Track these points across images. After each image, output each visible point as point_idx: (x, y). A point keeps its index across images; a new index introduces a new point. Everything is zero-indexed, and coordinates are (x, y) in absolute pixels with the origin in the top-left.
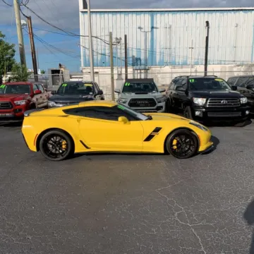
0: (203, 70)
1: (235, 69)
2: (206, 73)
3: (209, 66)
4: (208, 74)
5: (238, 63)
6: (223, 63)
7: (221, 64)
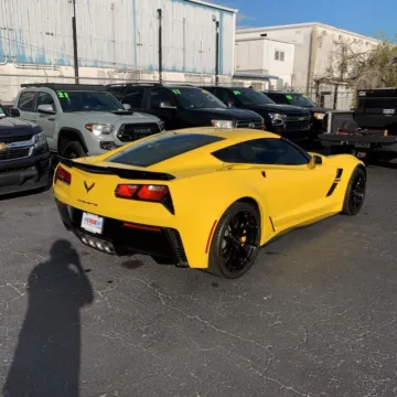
0: (73, 74)
1: (117, 77)
2: (77, 80)
3: (80, 69)
4: (82, 82)
5: (120, 68)
6: (99, 64)
7: (96, 66)
